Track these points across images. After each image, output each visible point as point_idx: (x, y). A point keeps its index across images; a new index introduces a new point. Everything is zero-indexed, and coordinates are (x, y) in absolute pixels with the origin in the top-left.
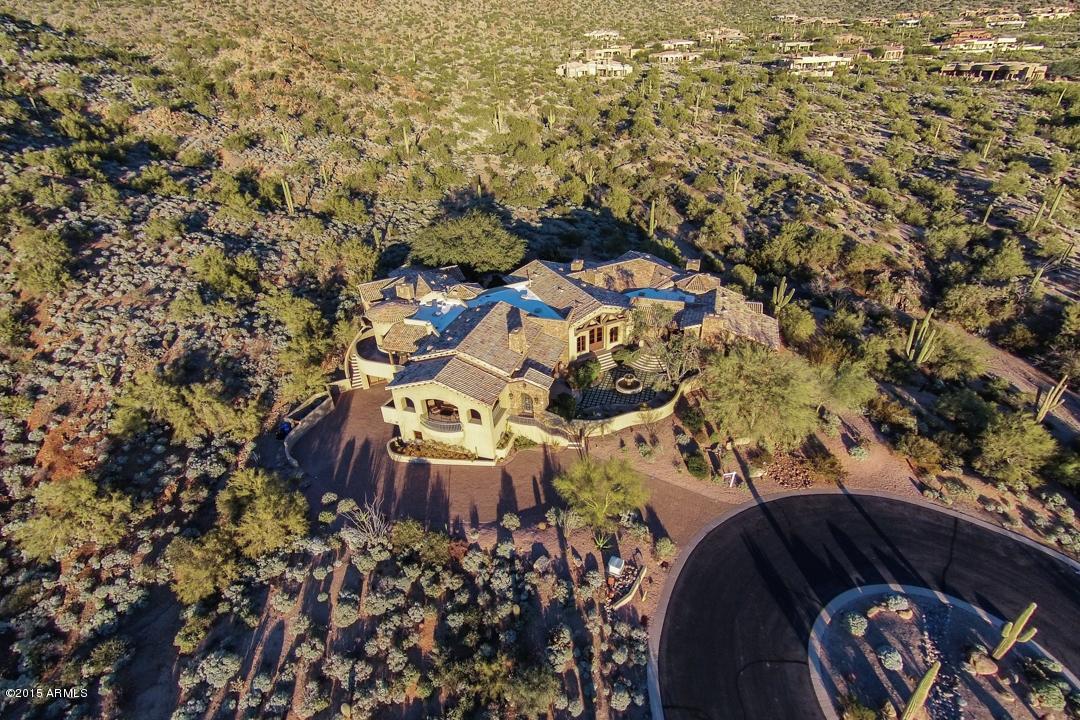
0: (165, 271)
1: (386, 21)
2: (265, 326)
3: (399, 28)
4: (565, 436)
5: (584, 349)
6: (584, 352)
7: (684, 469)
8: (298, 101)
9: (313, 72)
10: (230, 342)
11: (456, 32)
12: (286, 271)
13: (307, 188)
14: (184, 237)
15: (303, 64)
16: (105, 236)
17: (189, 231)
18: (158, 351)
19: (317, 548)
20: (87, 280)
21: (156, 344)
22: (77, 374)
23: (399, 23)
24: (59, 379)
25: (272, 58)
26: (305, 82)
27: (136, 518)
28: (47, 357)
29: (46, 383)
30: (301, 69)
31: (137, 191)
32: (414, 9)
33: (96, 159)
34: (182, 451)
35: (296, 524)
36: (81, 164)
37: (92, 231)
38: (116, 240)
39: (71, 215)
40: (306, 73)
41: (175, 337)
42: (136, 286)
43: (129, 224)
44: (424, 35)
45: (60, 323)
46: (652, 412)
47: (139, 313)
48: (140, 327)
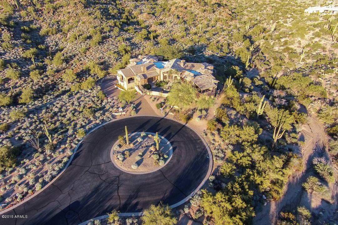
0: (114, 47)
2: (120, 61)
4: (142, 92)
5: (166, 79)
7: (156, 106)
10: (112, 61)
12: (137, 52)
13: (163, 37)
14: (124, 41)
16: (110, 38)
17: (125, 40)
18: (100, 59)
19: (89, 91)
20: (101, 45)
21: (101, 58)
22: (87, 59)
24: (84, 59)
27: (76, 80)
28: (86, 56)
29: (82, 59)
31: (124, 31)
33: (121, 23)
34: (90, 75)
35: (90, 87)
36: (118, 24)
37: (109, 37)
38: (111, 39)
39: (108, 33)
41: (105, 58)
42: (107, 48)
43: (116, 37)
45: (91, 51)
46: (162, 93)
47: (103, 53)
48: (101, 55)
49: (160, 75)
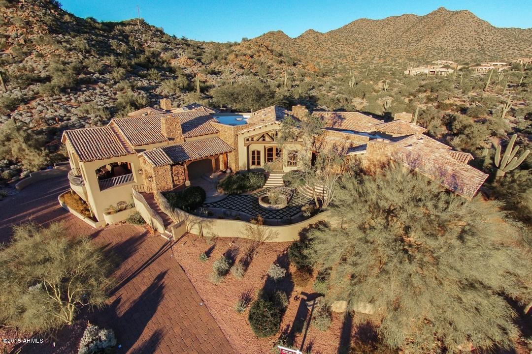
1: (330, 56)
3: (334, 58)
5: (259, 163)
6: (259, 167)
7: (246, 312)
8: (252, 64)
9: (266, 55)
11: (361, 61)
14: (133, 90)
15: (263, 52)
16: (100, 83)
17: (138, 89)
18: (51, 122)
20: (68, 94)
21: (55, 119)
23: (335, 57)
25: (250, 48)
26: (260, 58)
30: (261, 53)
31: (138, 75)
32: (345, 52)
33: (133, 64)
36: (125, 63)
37: (97, 81)
38: (102, 85)
39: (97, 75)
40: (262, 55)
41: (68, 119)
42: (86, 101)
43: (116, 82)
44: (345, 61)
47: (69, 108)
48: (62, 112)
49: (236, 150)
